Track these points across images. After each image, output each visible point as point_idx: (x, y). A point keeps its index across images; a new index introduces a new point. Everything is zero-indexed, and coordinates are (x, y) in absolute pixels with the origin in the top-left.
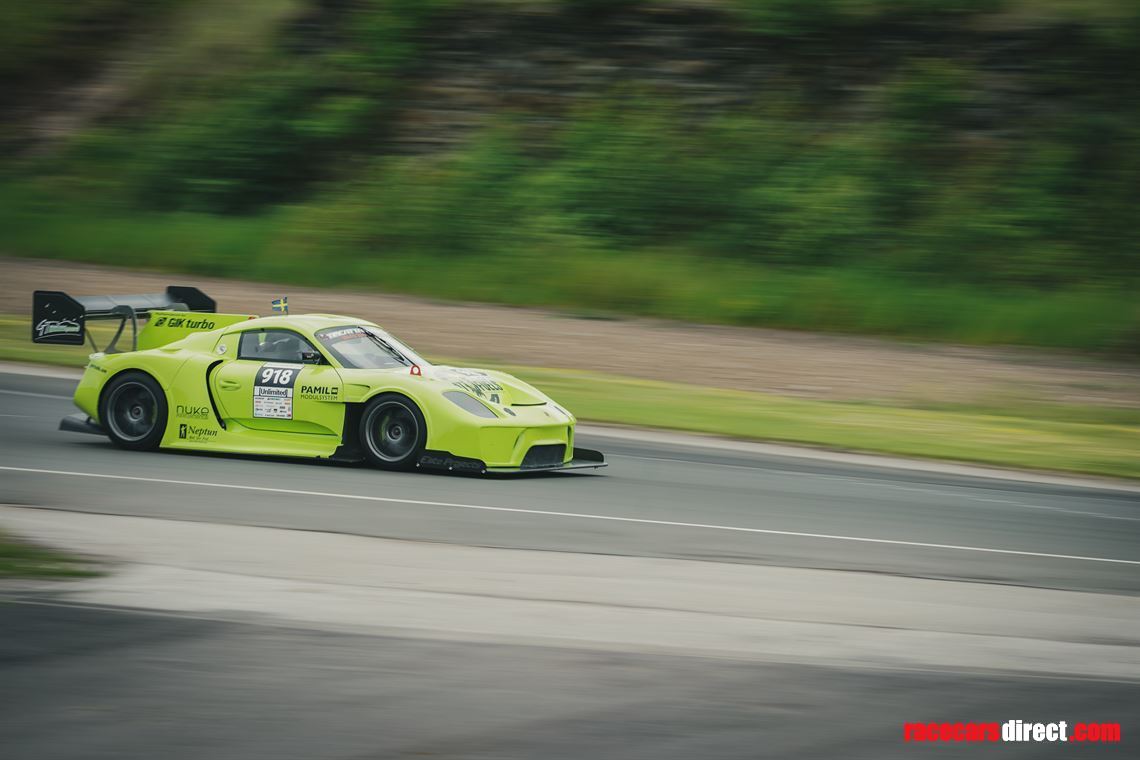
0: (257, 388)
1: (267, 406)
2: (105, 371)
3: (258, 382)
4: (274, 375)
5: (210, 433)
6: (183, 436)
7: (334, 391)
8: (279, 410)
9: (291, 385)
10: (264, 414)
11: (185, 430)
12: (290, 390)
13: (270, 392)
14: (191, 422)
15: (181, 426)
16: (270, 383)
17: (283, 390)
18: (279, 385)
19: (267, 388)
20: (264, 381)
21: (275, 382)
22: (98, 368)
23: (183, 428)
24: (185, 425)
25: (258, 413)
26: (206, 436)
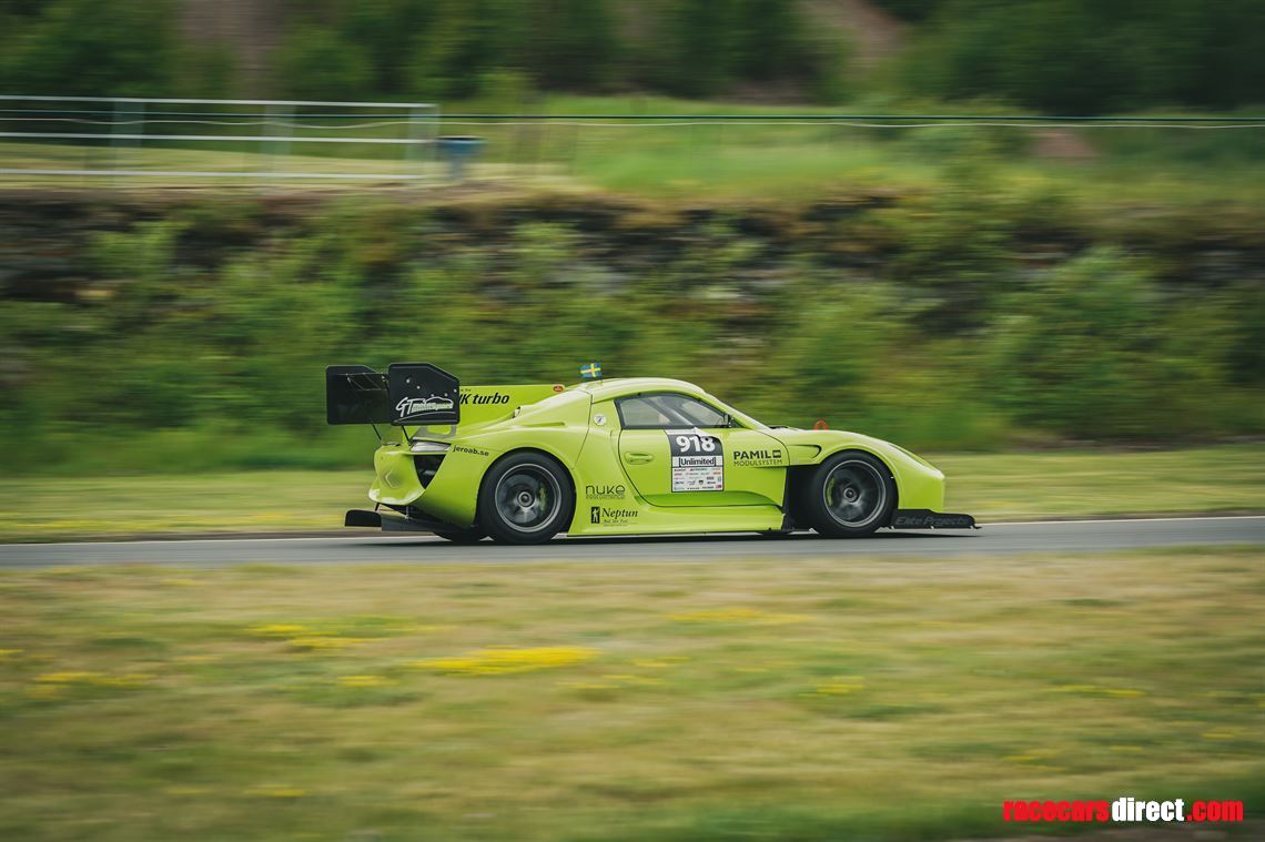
0: (676, 459)
1: (687, 479)
2: (487, 454)
3: (676, 451)
4: (692, 443)
5: (628, 514)
6: (595, 520)
7: (776, 454)
8: (706, 481)
9: (718, 452)
10: (685, 487)
11: (598, 514)
12: (719, 459)
13: (692, 462)
14: (603, 504)
15: (593, 509)
16: (692, 452)
17: (710, 458)
18: (703, 453)
19: (688, 458)
20: (683, 450)
21: (698, 449)
22: (475, 451)
23: (595, 512)
24: (597, 508)
25: (678, 487)
26: (625, 518)
